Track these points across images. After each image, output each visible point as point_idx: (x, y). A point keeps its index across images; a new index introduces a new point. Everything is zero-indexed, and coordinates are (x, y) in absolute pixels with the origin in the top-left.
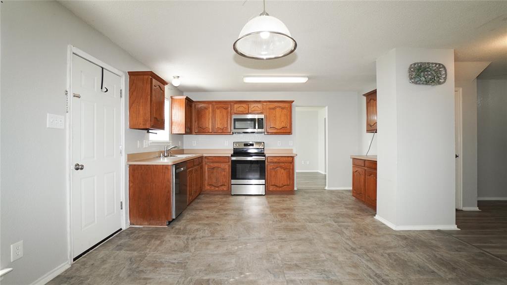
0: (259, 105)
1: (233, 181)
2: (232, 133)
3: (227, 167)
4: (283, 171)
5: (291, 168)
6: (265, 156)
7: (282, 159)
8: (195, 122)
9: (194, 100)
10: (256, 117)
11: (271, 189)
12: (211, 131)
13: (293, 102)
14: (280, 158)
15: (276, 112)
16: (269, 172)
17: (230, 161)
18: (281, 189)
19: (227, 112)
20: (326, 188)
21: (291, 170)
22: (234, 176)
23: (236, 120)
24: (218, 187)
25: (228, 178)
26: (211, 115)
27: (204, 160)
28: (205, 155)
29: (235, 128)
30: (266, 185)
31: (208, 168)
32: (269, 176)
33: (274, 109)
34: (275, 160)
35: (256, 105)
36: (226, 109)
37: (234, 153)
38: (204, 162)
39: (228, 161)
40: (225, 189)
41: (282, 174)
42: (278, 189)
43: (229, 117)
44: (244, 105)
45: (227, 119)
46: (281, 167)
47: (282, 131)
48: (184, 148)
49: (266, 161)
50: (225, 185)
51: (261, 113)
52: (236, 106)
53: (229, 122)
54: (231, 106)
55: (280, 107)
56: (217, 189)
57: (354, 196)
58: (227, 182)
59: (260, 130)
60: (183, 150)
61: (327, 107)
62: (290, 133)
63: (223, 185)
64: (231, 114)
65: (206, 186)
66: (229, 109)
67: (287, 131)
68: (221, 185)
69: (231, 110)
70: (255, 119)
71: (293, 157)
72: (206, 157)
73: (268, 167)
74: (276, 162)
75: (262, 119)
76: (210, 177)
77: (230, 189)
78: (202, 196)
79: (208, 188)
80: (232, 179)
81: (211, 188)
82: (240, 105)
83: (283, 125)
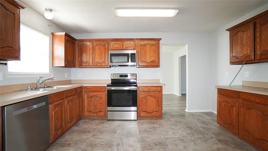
0: (132, 43)
1: (109, 108)
2: (109, 67)
3: (104, 96)
4: (152, 99)
5: (160, 96)
6: (136, 86)
7: (152, 89)
8: (78, 57)
9: (77, 39)
10: (130, 52)
11: (142, 115)
12: (91, 64)
13: (160, 39)
14: (150, 87)
15: (146, 48)
16: (140, 100)
17: (107, 91)
18: (151, 115)
19: (105, 49)
20: (187, 110)
21: (160, 98)
22: (110, 104)
23: (112, 55)
24: (96, 113)
25: (104, 106)
26: (91, 51)
27: (84, 90)
28: (84, 85)
29: (111, 62)
30: (138, 111)
31: (87, 97)
32: (140, 103)
33: (145, 45)
34: (146, 89)
35: (130, 42)
36: (105, 46)
37: (112, 83)
38: (84, 91)
39: (104, 90)
40: (102, 115)
41: (151, 102)
42: (148, 115)
43: (107, 52)
44: (119, 43)
45: (105, 55)
46: (151, 96)
47: (151, 64)
48: (72, 79)
49: (138, 90)
50: (102, 112)
51: (134, 49)
52: (112, 43)
53: (106, 57)
54: (108, 43)
55: (149, 44)
56: (95, 115)
57: (219, 124)
58: (104, 108)
59: (133, 64)
60: (71, 80)
61: (187, 45)
62: (158, 66)
63: (100, 111)
64: (108, 50)
65: (86, 112)
66: (107, 46)
67: (155, 64)
68: (99, 112)
69: (108, 46)
70: (129, 54)
71: (161, 87)
72: (85, 87)
73: (140, 96)
74: (146, 91)
75: (134, 54)
76: (89, 105)
77: (106, 115)
78: (81, 121)
79: (88, 114)
80: (108, 106)
81: (90, 114)
82: (115, 42)
83: (153, 59)
